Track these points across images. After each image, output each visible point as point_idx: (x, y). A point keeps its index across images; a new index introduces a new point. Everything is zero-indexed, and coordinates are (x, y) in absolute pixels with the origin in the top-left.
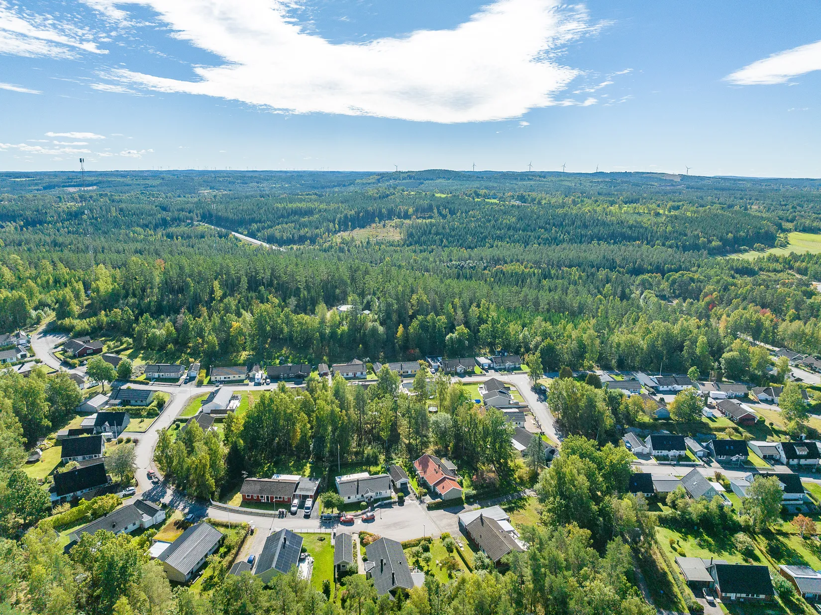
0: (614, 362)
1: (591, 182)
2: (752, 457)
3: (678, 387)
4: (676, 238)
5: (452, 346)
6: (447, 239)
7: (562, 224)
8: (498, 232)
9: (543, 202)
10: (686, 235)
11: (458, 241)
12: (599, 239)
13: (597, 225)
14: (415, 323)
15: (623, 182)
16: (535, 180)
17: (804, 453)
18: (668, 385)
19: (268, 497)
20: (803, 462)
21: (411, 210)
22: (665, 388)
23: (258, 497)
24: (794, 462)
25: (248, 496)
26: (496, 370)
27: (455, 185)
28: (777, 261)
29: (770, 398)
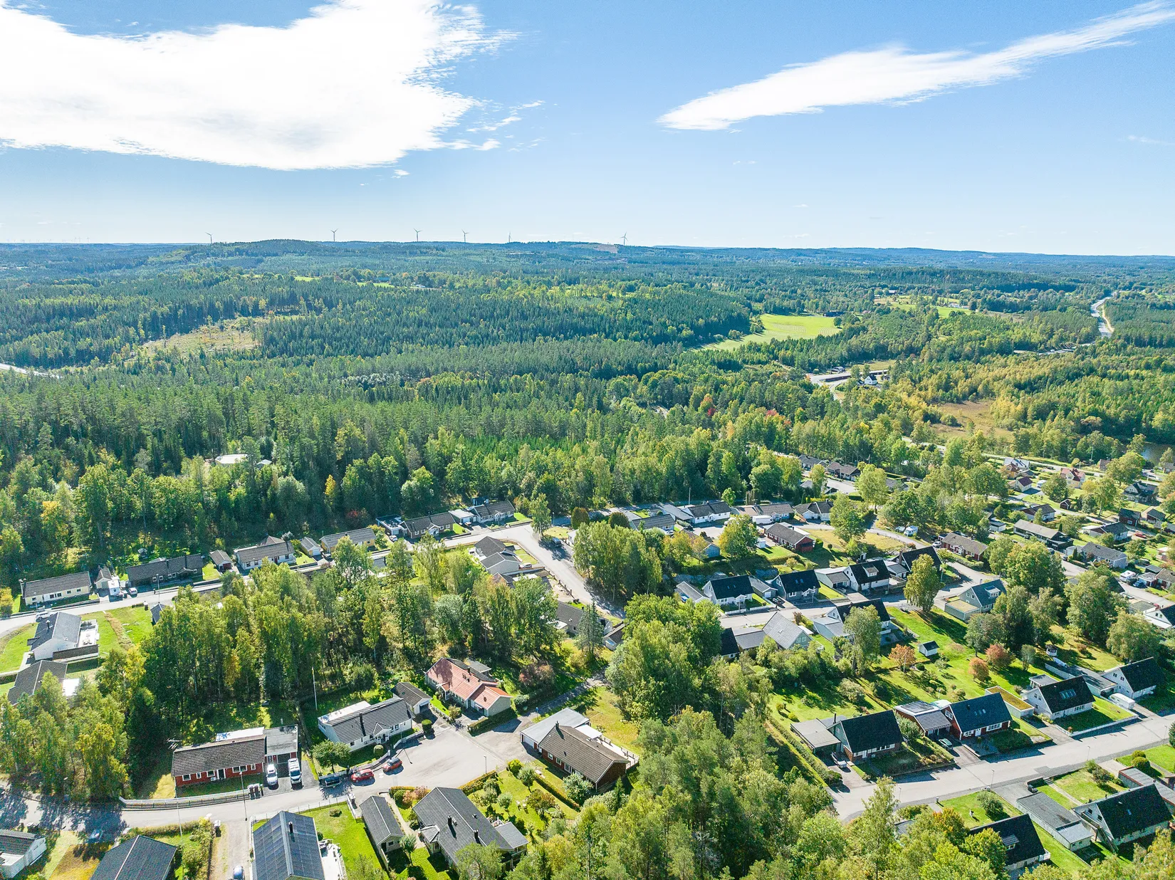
0: (628, 496)
1: (508, 256)
2: (823, 590)
3: (715, 517)
4: (640, 328)
5: (413, 499)
6: (330, 344)
7: (492, 316)
8: (405, 330)
9: (457, 285)
10: (651, 323)
11: (348, 346)
12: (545, 335)
13: (539, 315)
14: (351, 471)
15: (549, 256)
16: (431, 254)
17: (875, 574)
18: (703, 515)
19: (221, 772)
20: (874, 585)
21: (263, 303)
22: (701, 520)
23: (204, 774)
24: (865, 586)
25: (186, 777)
26: (483, 525)
27: (315, 263)
28: (759, 350)
29: (816, 516)
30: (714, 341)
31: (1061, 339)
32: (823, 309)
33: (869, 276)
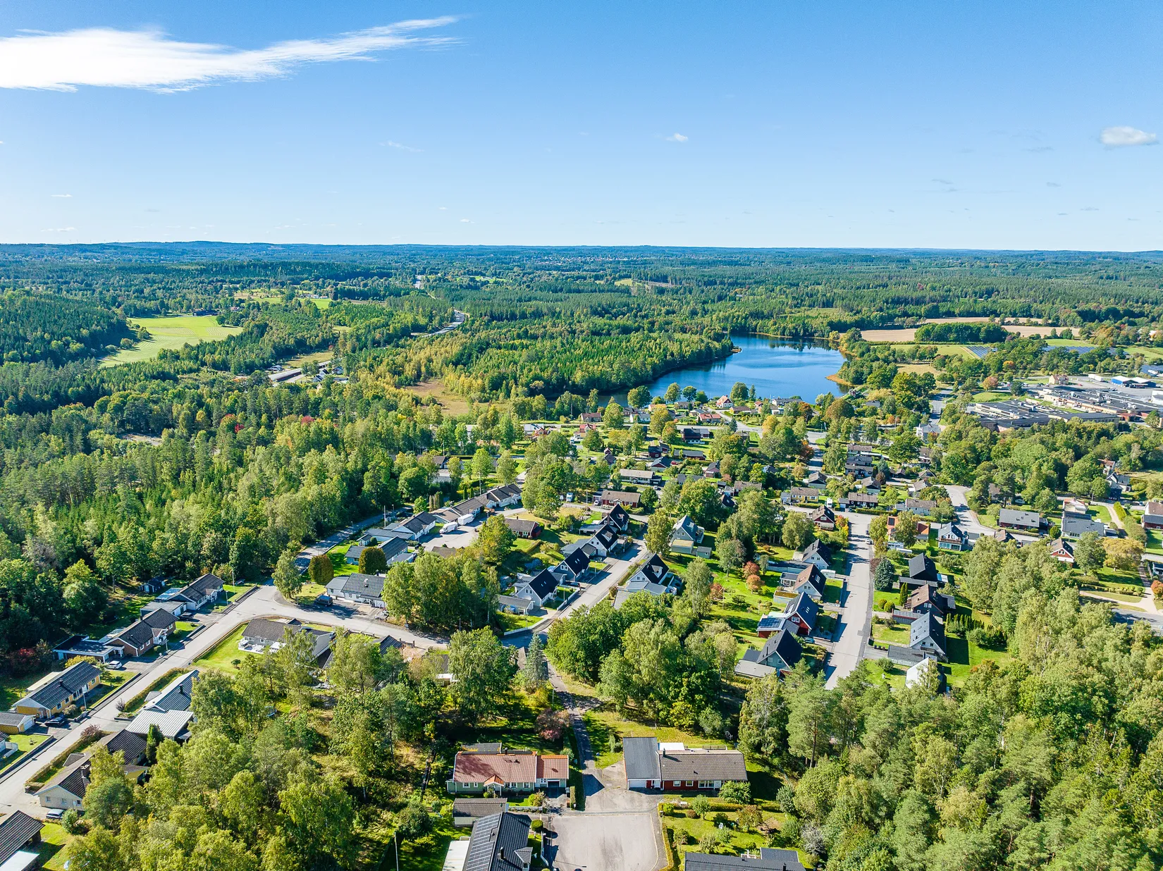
2: (591, 564)
5: (85, 606)
17: (611, 538)
20: (612, 547)
22: (419, 535)
24: (610, 550)
26: (204, 612)
30: (107, 353)
31: (442, 320)
32: (189, 307)
33: (202, 272)
